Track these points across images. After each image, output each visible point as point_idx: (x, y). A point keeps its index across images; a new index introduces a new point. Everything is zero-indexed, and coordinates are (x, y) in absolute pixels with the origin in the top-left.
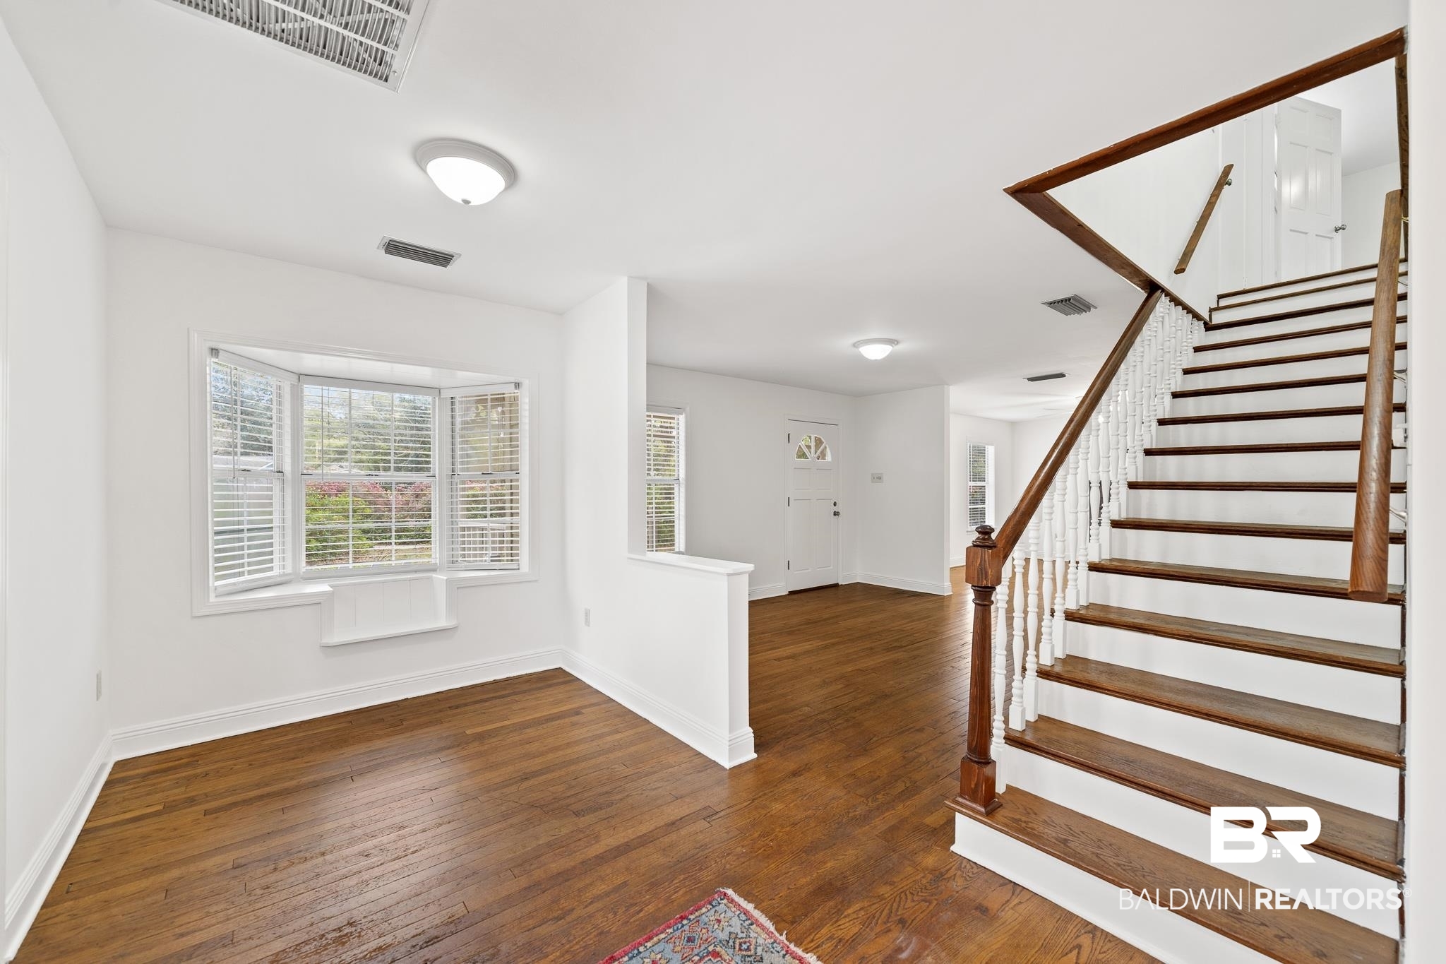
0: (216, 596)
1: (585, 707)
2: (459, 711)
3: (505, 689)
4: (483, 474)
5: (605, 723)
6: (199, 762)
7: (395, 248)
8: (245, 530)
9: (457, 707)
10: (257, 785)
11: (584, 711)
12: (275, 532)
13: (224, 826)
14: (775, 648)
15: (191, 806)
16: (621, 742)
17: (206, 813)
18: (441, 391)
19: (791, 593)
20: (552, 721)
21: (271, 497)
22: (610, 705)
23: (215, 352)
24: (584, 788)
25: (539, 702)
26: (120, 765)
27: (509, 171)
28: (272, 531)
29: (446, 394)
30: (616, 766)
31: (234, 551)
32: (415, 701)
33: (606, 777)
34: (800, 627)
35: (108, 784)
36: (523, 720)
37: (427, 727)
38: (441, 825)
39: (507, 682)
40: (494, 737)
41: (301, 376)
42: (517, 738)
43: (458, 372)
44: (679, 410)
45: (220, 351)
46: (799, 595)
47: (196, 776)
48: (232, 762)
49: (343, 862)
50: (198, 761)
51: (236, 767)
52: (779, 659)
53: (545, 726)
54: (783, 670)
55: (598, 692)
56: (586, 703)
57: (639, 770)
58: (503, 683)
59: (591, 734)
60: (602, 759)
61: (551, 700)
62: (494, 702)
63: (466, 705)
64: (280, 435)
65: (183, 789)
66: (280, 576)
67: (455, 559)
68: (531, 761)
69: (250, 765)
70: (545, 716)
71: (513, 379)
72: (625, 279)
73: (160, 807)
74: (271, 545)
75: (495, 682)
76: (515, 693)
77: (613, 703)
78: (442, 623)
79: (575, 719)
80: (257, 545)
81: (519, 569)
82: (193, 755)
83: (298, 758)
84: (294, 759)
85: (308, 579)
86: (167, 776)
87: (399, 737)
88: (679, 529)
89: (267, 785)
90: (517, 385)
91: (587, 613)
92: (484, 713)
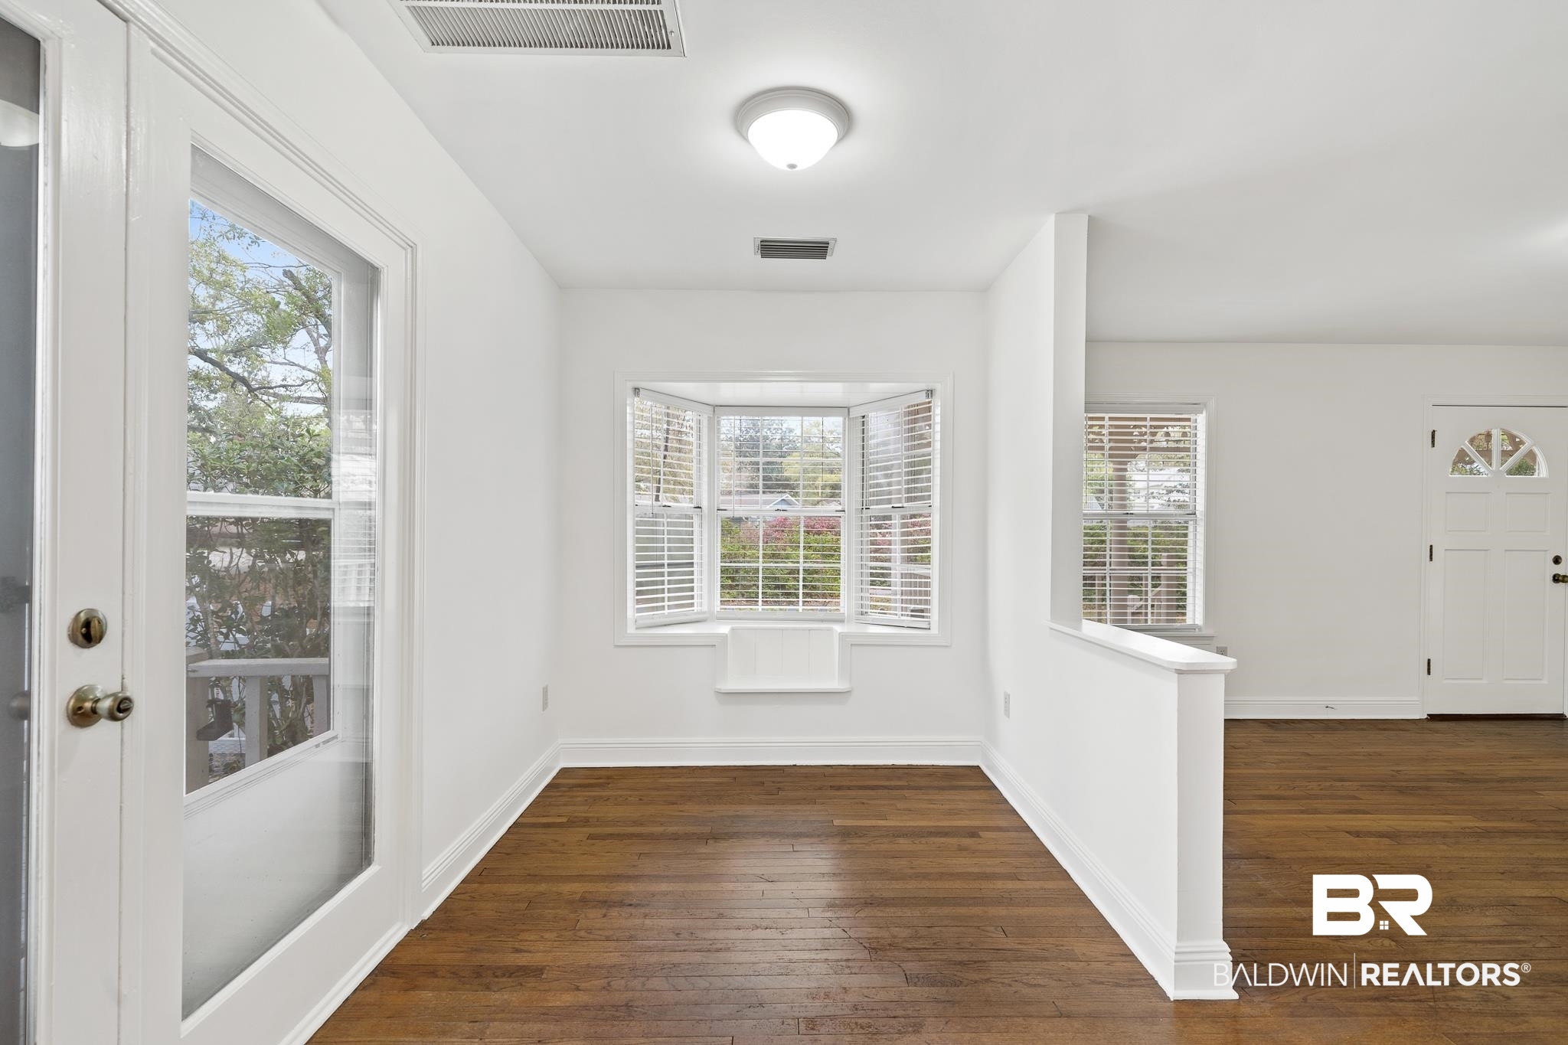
0: (637, 628)
1: (988, 829)
2: (840, 793)
3: (899, 778)
4: (893, 507)
5: (1003, 860)
6: (610, 786)
7: (770, 249)
8: (666, 565)
9: (839, 788)
10: (634, 822)
11: (981, 833)
12: (695, 569)
13: (591, 855)
14: (1358, 812)
15: (584, 826)
16: (1013, 895)
17: (591, 837)
18: (851, 410)
19: (1433, 718)
20: (936, 837)
21: (692, 533)
22: (1024, 834)
23: (637, 391)
24: (934, 944)
25: (932, 806)
26: (564, 772)
27: (841, 112)
28: (693, 567)
29: (856, 413)
30: (992, 929)
31: (657, 585)
32: (803, 771)
33: (970, 940)
34: (1430, 784)
35: (549, 787)
36: (902, 825)
37: (799, 804)
38: (757, 927)
39: (906, 771)
40: (860, 837)
41: (716, 408)
42: (884, 847)
43: (871, 384)
44: (1196, 406)
45: (641, 390)
46: (1452, 724)
47: (601, 797)
48: (629, 793)
49: (656, 933)
50: (608, 784)
51: (629, 799)
52: (1357, 834)
53: (923, 840)
54: (1359, 854)
55: (1014, 812)
56: (991, 823)
57: (1020, 947)
58: (901, 771)
59: (976, 870)
60: (977, 910)
61: (947, 807)
62: (880, 792)
63: (849, 788)
64: (699, 470)
65: (587, 808)
66: (698, 613)
67: (864, 610)
68: (887, 882)
69: (641, 800)
70: (927, 827)
71: (924, 386)
72: (1052, 218)
73: (564, 820)
74: (692, 581)
75: (894, 767)
76: (909, 788)
77: (1029, 835)
78: (834, 684)
79: (967, 841)
80: (675, 580)
81: (929, 629)
82: (609, 778)
83: (676, 804)
84: (673, 804)
85: (720, 619)
86: (584, 792)
87: (771, 807)
88: (1194, 590)
89: (642, 825)
90: (930, 393)
91: (1007, 698)
92: (863, 803)
